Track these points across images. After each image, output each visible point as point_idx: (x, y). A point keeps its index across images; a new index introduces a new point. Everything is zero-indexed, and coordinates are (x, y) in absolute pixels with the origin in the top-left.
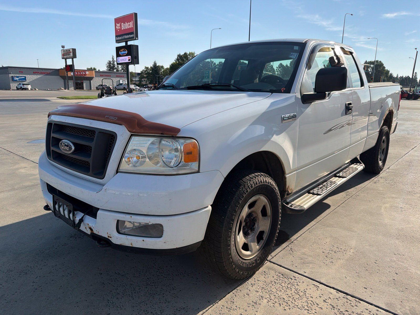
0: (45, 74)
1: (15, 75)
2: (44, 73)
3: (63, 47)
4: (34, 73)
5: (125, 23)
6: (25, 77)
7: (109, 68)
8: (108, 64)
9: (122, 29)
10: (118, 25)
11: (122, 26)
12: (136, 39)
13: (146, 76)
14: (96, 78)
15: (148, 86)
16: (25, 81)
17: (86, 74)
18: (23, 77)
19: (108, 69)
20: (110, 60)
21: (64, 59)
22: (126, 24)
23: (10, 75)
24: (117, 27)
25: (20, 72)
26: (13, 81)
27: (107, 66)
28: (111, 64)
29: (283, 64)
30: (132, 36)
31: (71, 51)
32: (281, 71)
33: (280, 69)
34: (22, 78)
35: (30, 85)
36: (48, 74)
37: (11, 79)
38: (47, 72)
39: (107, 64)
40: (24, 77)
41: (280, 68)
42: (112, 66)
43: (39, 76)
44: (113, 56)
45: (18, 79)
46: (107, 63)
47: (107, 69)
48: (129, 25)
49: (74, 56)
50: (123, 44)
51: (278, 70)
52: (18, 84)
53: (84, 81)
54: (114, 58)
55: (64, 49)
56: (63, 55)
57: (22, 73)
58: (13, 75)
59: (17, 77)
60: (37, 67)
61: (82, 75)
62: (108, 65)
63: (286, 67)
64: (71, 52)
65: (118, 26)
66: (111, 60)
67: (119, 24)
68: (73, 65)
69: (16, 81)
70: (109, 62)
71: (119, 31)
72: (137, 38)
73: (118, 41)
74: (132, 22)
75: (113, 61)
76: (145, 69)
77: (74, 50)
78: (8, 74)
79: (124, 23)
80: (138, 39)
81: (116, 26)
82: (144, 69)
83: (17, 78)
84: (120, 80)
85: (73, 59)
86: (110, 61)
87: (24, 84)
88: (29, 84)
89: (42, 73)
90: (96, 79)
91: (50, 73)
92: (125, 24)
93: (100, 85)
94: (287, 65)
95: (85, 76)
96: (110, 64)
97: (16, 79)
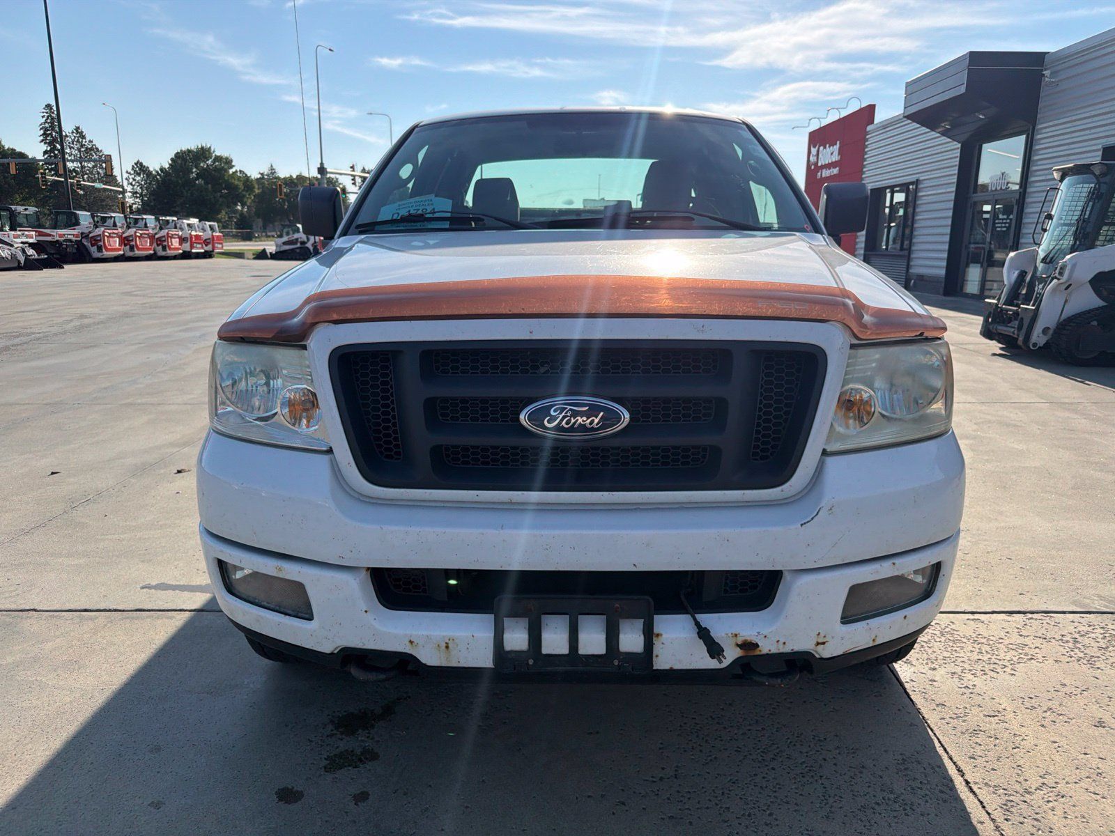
29: (144, 164)
32: (143, 183)
33: (138, 178)
41: (139, 175)
51: (134, 180)
63: (162, 172)
94: (162, 166)
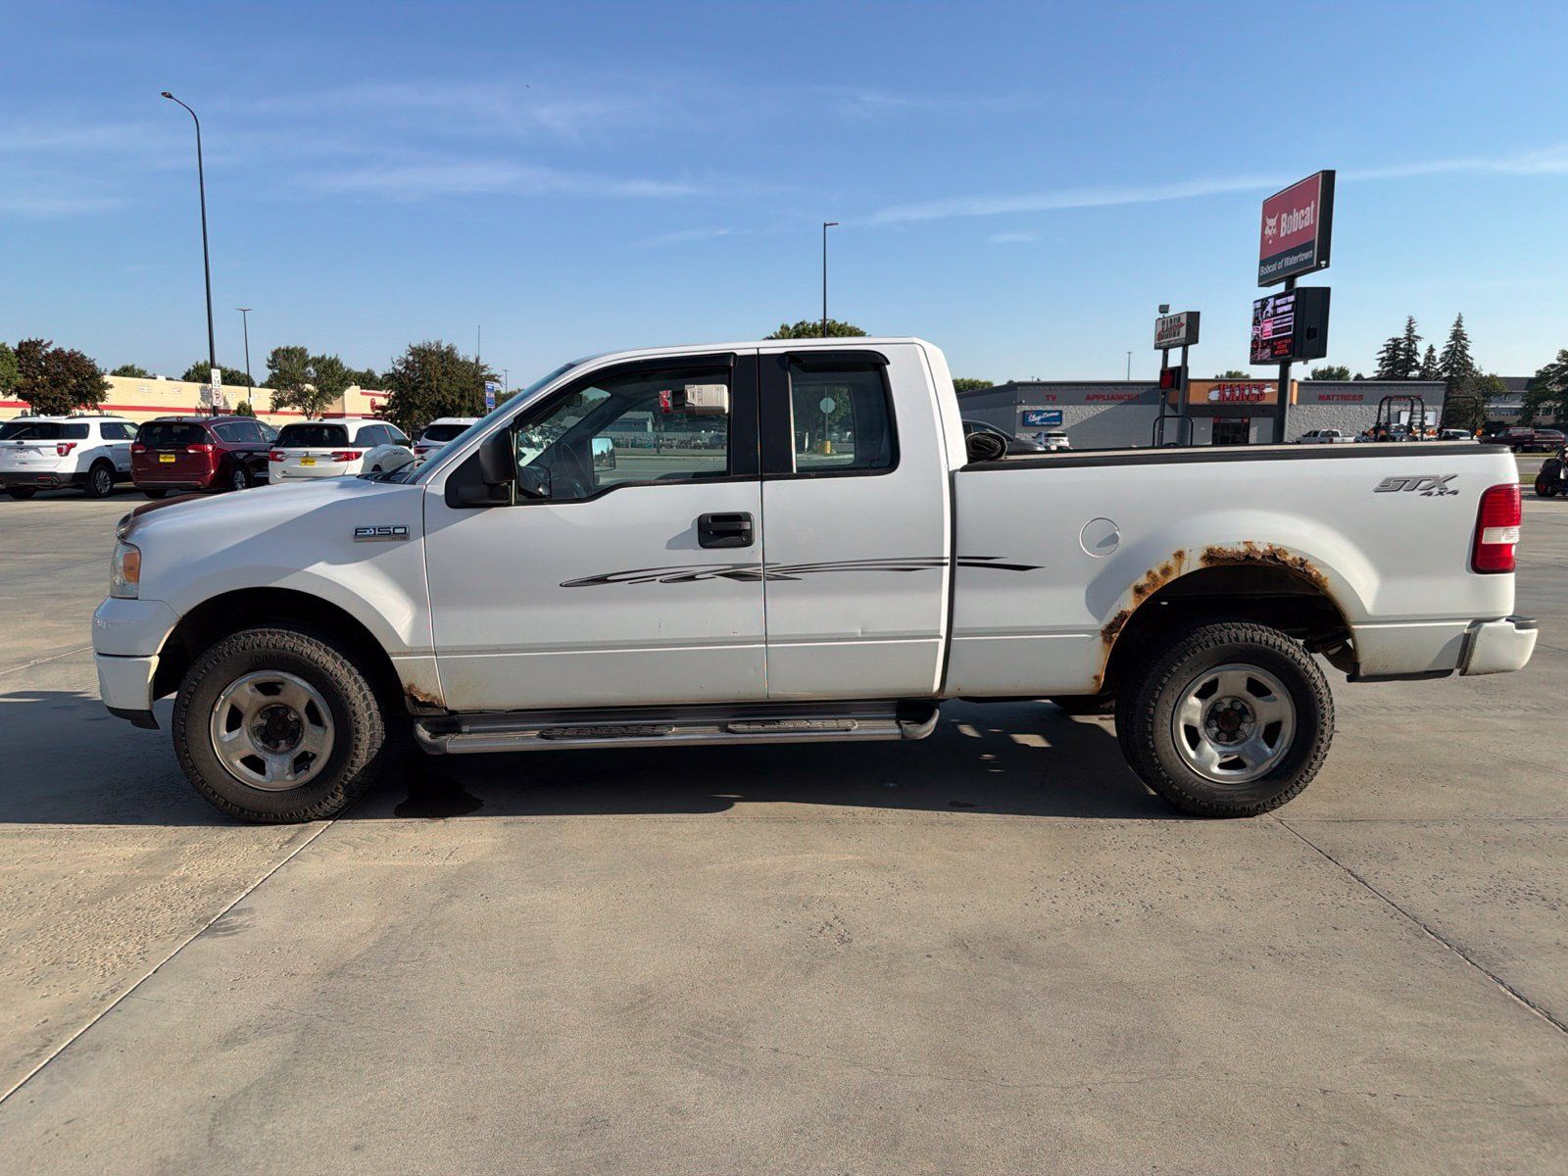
0: (1123, 401)
1: (1034, 408)
2: (1120, 397)
3: (1164, 309)
4: (1088, 398)
5: (1292, 214)
6: (1061, 412)
7: (1387, 365)
8: (1387, 351)
9: (1282, 234)
10: (1272, 222)
11: (1283, 224)
12: (1319, 267)
13: (1560, 389)
14: (1301, 407)
15: (1507, 435)
16: (1057, 426)
17: (1262, 394)
18: (1054, 412)
19: (1387, 369)
20: (1399, 337)
21: (1160, 348)
22: (1296, 214)
23: (1020, 409)
24: (1268, 232)
25: (1048, 396)
26: (1024, 425)
27: (1383, 359)
28: (1401, 349)
30: (1306, 256)
31: (1184, 320)
34: (1052, 414)
35: (1066, 439)
36: (1132, 400)
37: (1019, 420)
38: (1131, 392)
39: (1381, 352)
40: (1057, 414)
42: (1402, 357)
43: (1102, 408)
44: (1410, 321)
45: (1039, 418)
46: (1385, 348)
47: (1380, 369)
48: (1303, 218)
49: (1192, 337)
50: (1281, 288)
52: (1034, 435)
53: (1253, 420)
54: (1413, 326)
55: (1166, 315)
56: (1160, 336)
57: (1054, 399)
58: (1027, 408)
59: (1038, 413)
60: (1124, 378)
61: (1248, 399)
62: (1385, 355)
64: (1182, 325)
65: (1270, 228)
66: (1402, 334)
67: (1274, 217)
68: (1183, 370)
69: (1033, 424)
70: (1390, 342)
71: (1270, 242)
72: (1323, 263)
73: (1265, 281)
74: (1313, 206)
75: (1408, 338)
76: (1559, 360)
77: (1193, 318)
78: (1016, 404)
79: (1290, 213)
80: (1327, 266)
81: (1264, 224)
82: (1556, 362)
83: (1037, 416)
84: (1399, 412)
85: (1185, 347)
86: (1394, 340)
87: (1050, 435)
88: (1063, 435)
89: (1112, 398)
90: (1301, 410)
91: (1137, 396)
92: (1291, 216)
93: (1310, 432)
95: (1259, 403)
96: (1394, 352)
97: (1034, 418)
